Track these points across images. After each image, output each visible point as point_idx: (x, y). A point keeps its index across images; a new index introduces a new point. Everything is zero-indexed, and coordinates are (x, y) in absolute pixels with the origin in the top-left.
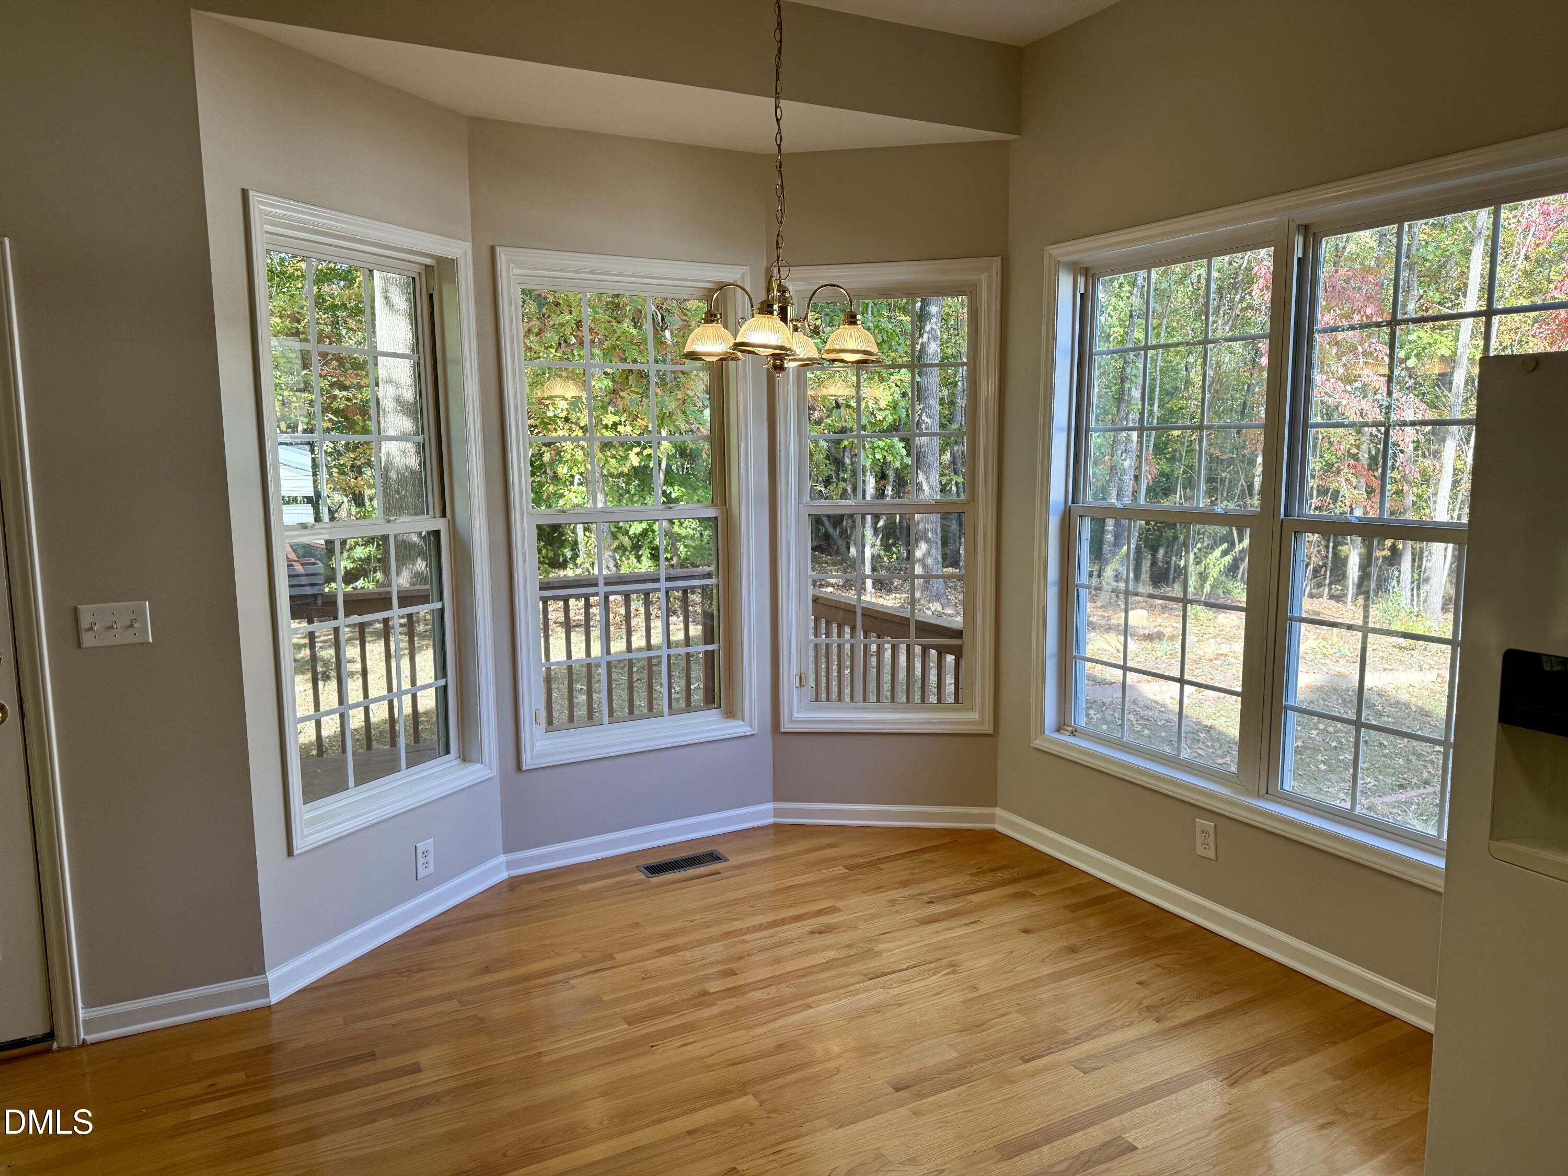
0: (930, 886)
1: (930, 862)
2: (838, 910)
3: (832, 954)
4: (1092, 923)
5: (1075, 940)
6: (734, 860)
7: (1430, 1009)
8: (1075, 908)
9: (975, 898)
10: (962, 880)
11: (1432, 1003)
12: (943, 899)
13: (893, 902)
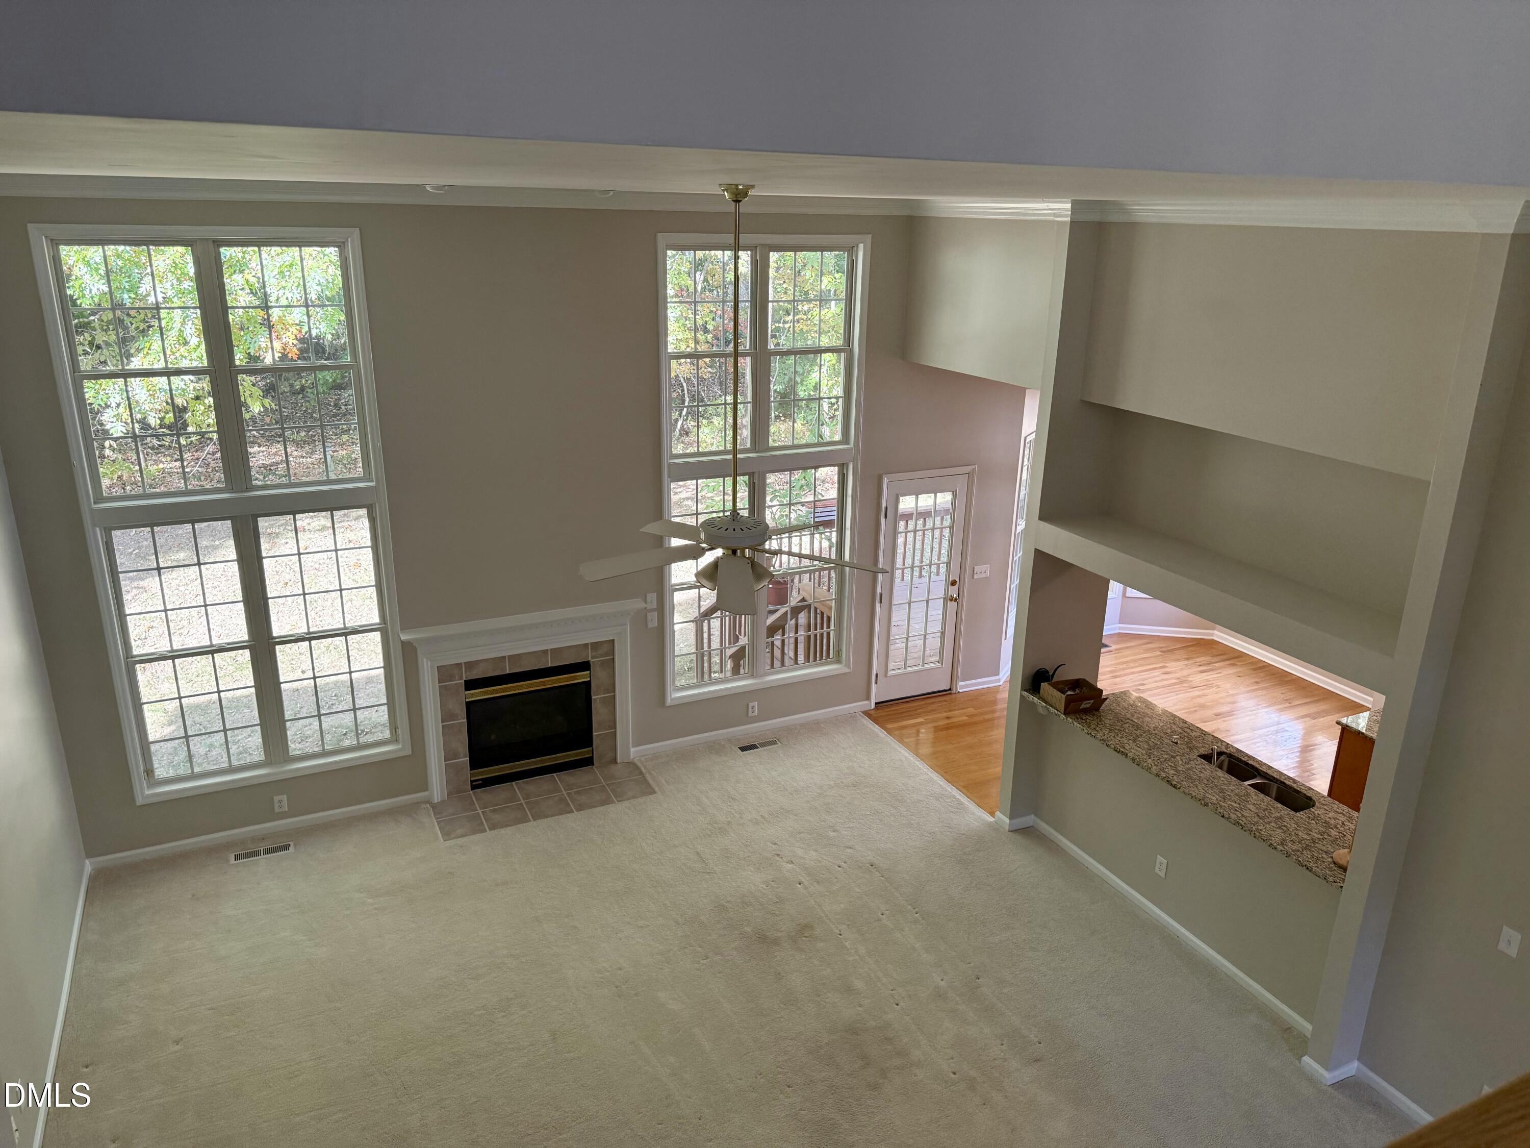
0: (1198, 660)
1: (1192, 651)
2: (1167, 667)
3: (1174, 681)
4: (1262, 675)
5: (1256, 680)
6: (1114, 647)
7: (1371, 701)
8: (1255, 669)
9: (1217, 665)
10: (1207, 659)
11: (1372, 699)
12: (1204, 665)
13: (1186, 665)
